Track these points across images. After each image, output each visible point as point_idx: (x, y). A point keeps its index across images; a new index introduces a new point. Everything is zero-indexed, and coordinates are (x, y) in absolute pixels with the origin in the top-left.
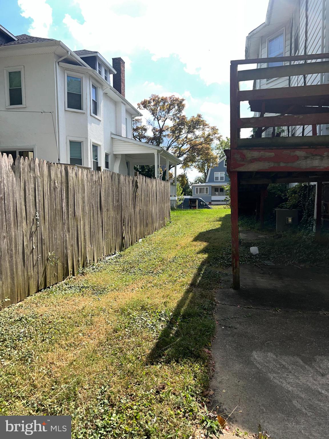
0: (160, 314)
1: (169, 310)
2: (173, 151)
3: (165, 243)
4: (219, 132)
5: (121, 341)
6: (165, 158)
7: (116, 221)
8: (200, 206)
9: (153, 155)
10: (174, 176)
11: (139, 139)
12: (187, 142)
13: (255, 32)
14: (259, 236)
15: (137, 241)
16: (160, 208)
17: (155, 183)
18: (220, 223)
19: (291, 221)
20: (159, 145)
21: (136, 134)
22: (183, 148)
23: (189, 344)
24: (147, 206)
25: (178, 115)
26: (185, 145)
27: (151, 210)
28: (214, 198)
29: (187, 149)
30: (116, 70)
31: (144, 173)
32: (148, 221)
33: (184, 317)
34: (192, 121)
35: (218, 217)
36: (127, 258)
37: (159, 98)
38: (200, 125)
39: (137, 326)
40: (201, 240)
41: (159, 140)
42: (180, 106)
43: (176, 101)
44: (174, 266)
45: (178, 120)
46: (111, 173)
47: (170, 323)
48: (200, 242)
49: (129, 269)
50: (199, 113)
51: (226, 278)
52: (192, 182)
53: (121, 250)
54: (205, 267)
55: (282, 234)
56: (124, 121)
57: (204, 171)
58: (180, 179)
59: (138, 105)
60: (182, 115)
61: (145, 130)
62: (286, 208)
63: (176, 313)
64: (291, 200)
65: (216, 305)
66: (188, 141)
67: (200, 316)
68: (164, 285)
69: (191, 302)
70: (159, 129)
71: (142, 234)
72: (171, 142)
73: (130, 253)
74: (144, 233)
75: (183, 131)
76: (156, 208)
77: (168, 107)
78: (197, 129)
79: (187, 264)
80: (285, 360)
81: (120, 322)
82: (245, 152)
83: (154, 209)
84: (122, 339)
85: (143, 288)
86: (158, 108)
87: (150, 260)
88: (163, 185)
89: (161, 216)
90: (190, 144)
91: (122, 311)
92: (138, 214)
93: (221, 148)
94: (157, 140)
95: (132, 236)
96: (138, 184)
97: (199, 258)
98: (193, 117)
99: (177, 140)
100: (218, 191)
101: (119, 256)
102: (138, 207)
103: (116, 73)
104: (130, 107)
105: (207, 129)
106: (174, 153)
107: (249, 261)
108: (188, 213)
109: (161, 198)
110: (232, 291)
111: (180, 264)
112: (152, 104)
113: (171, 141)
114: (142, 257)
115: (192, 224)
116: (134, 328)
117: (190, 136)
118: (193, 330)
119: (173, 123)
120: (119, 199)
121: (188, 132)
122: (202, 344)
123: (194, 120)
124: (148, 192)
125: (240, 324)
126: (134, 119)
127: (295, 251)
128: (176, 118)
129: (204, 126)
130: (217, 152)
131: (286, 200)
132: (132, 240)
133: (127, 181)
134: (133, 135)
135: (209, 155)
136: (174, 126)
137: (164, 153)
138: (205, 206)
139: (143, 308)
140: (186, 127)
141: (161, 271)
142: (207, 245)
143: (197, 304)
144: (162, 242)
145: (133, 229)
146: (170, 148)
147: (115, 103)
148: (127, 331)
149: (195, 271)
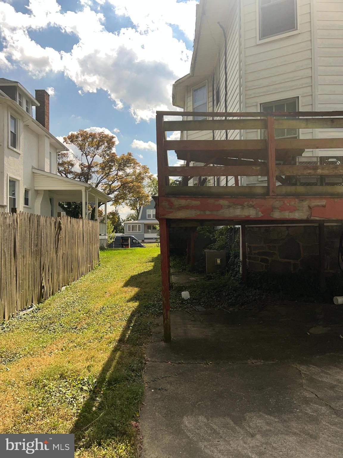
0: (82, 382)
1: (93, 375)
2: (102, 188)
3: (92, 290)
4: (149, 171)
5: (32, 423)
6: (94, 195)
7: (33, 268)
8: (132, 245)
9: (80, 192)
10: (104, 213)
11: (65, 174)
12: (118, 180)
13: (180, 81)
14: (190, 279)
15: (59, 290)
16: (87, 250)
17: (82, 224)
18: (153, 264)
19: (219, 262)
20: (87, 182)
21: (61, 168)
22: (113, 185)
23: (113, 418)
24: (72, 249)
25: (108, 152)
26: (116, 182)
27: (77, 253)
28: (147, 236)
29: (118, 186)
30: (39, 103)
31: (71, 210)
32: (73, 266)
33: (110, 383)
34: (123, 159)
35: (151, 257)
36: (46, 312)
37: (87, 134)
38: (131, 163)
39: (53, 402)
40: (132, 286)
41: (88, 176)
42: (110, 143)
43: (105, 138)
44: (101, 318)
45: (108, 157)
46: (29, 215)
47: (94, 392)
48: (131, 288)
49: (48, 326)
50: (130, 152)
51: (158, 329)
52: (124, 219)
53: (39, 302)
54: (135, 318)
55: (212, 275)
56: (47, 154)
57: (137, 208)
58: (111, 217)
59: (65, 139)
60: (112, 152)
61: (72, 165)
62: (215, 249)
63: (101, 379)
64: (218, 242)
65: (145, 363)
66: (119, 178)
67: (128, 379)
68: (88, 344)
69: (118, 363)
70: (87, 164)
71: (66, 281)
72: (101, 179)
73: (50, 305)
74: (68, 280)
75: (114, 168)
76: (83, 251)
77: (97, 143)
78: (128, 167)
79: (116, 316)
80: (216, 423)
81: (32, 399)
82: (173, 199)
83: (81, 252)
84: (34, 421)
85: (64, 349)
86: (86, 143)
87: (74, 312)
88: (91, 225)
89: (89, 259)
90: (121, 181)
91: (36, 383)
92: (61, 259)
93: (153, 186)
94: (85, 175)
95: (53, 284)
96: (62, 226)
97: (129, 308)
98: (124, 155)
99: (107, 177)
100: (151, 229)
101: (37, 309)
102: (61, 250)
103: (39, 105)
104: (55, 141)
105: (138, 168)
106: (104, 190)
107: (181, 307)
108: (119, 253)
109: (89, 239)
110: (163, 344)
111: (108, 316)
112: (80, 139)
113: (100, 177)
114: (64, 309)
115: (123, 266)
116: (49, 404)
117: (120, 173)
118: (120, 399)
119: (103, 160)
120: (37, 243)
121: (119, 170)
122: (129, 417)
123: (125, 158)
124: (73, 233)
125: (171, 384)
126: (59, 153)
127: (224, 294)
128: (105, 155)
129: (134, 164)
130: (149, 190)
131: (215, 241)
132: (53, 289)
133: (48, 222)
134: (59, 169)
135: (140, 193)
136: (103, 163)
137: (93, 190)
138: (137, 244)
139: (62, 377)
140: (117, 164)
141: (85, 326)
142: (138, 291)
143: (125, 364)
144: (89, 290)
145: (55, 276)
146: (100, 185)
147: (38, 136)
148: (40, 410)
149: (124, 323)
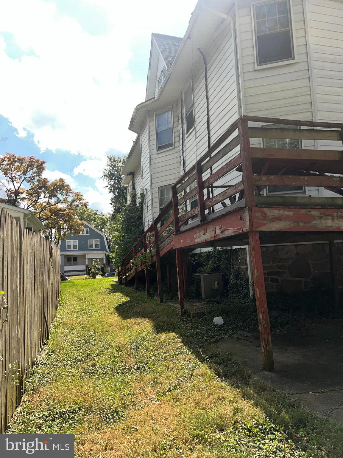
4: (84, 198)
13: (144, 104)
19: (217, 286)
25: (38, 178)
28: (67, 268)
34: (55, 184)
37: (15, 158)
38: (63, 190)
42: (40, 168)
43: (36, 162)
45: (38, 183)
50: (62, 178)
60: (43, 177)
70: (14, 190)
75: (42, 195)
77: (25, 168)
78: (60, 193)
82: (266, 210)
96: (53, 251)
98: (56, 180)
102: (51, 281)
105: (71, 195)
112: (6, 163)
119: (31, 186)
121: (50, 196)
129: (67, 191)
136: (31, 189)
137: (31, 217)
138: (62, 277)
142: (153, 321)
